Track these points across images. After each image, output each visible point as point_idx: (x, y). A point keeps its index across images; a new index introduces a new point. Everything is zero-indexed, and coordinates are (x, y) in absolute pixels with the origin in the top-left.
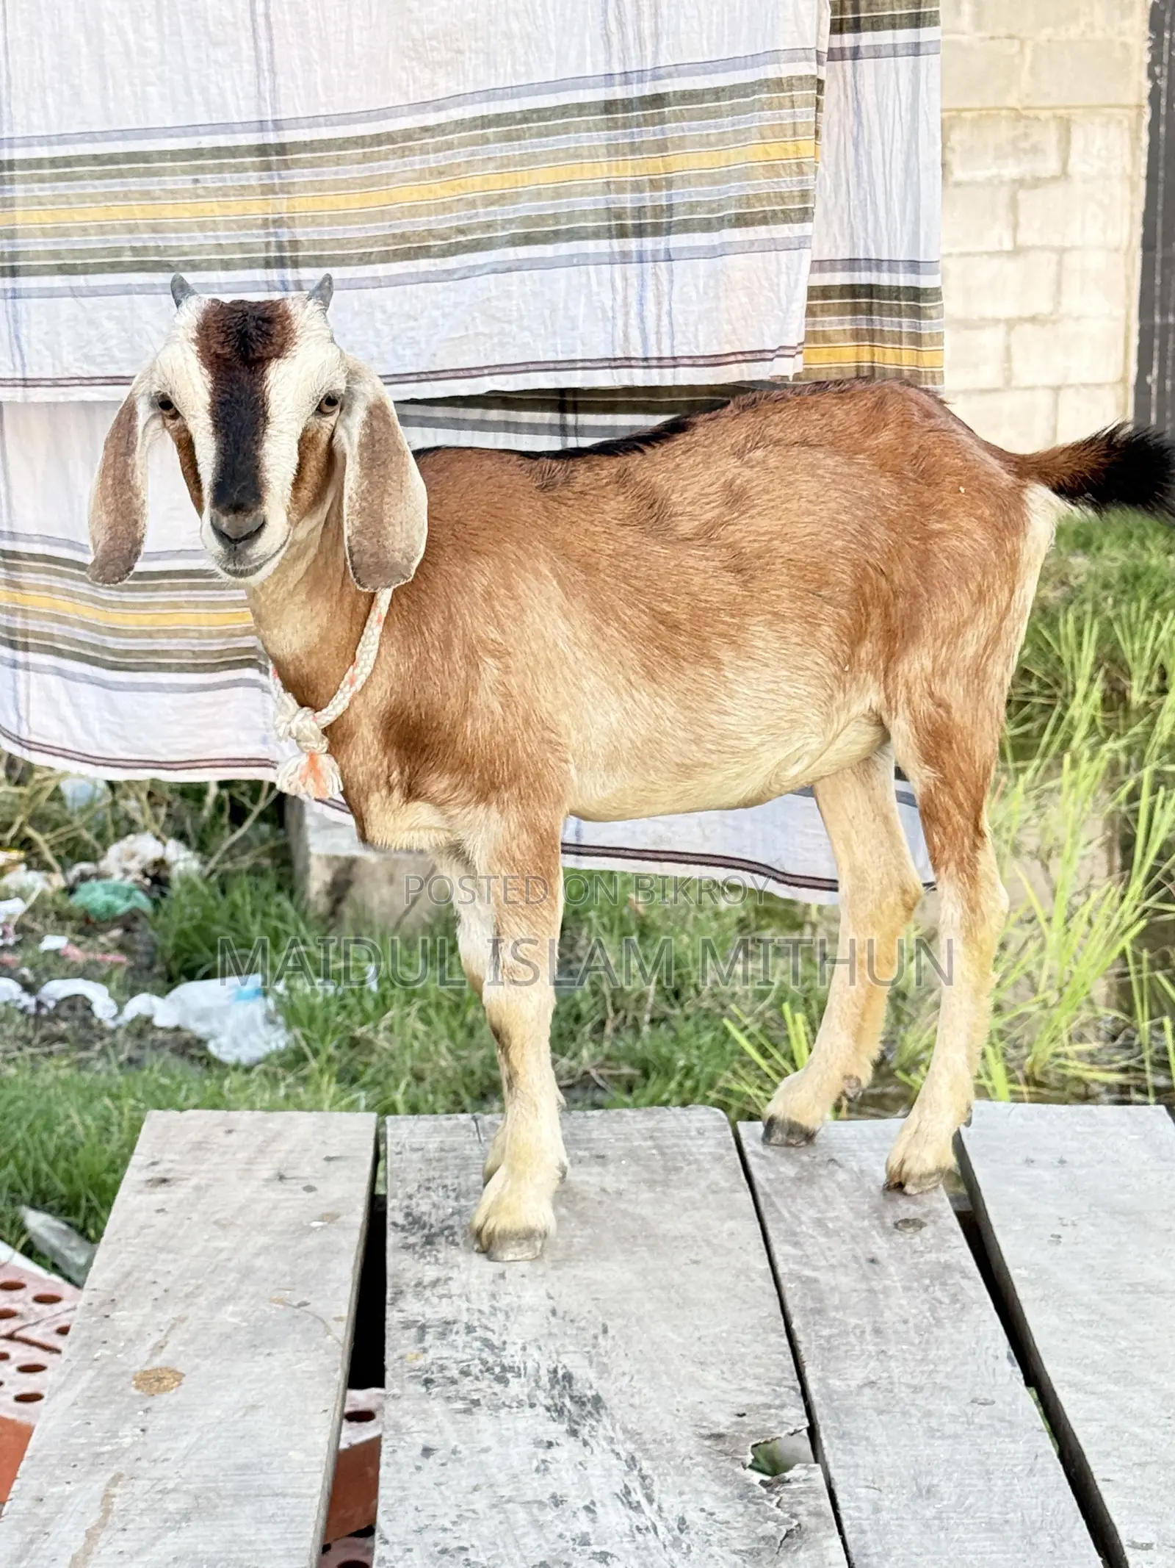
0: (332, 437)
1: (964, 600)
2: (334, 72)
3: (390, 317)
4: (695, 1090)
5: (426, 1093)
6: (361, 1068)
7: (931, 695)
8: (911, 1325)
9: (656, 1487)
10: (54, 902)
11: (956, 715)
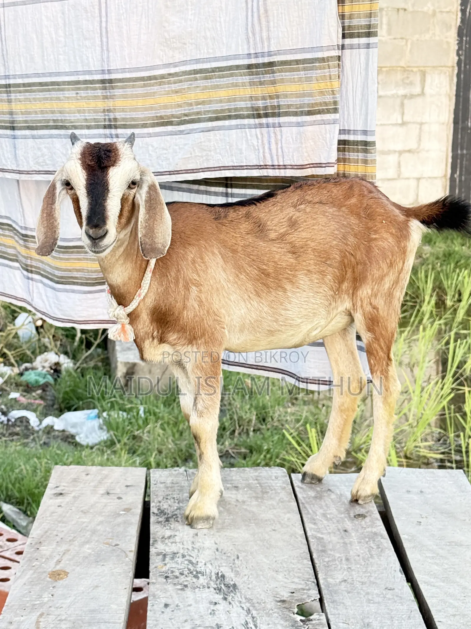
0: (134, 198)
1: (384, 266)
2: (133, 51)
3: (155, 149)
4: (271, 458)
5: (163, 458)
6: (137, 447)
7: (371, 304)
8: (361, 557)
9: (258, 622)
10: (14, 379)
11: (381, 312)
